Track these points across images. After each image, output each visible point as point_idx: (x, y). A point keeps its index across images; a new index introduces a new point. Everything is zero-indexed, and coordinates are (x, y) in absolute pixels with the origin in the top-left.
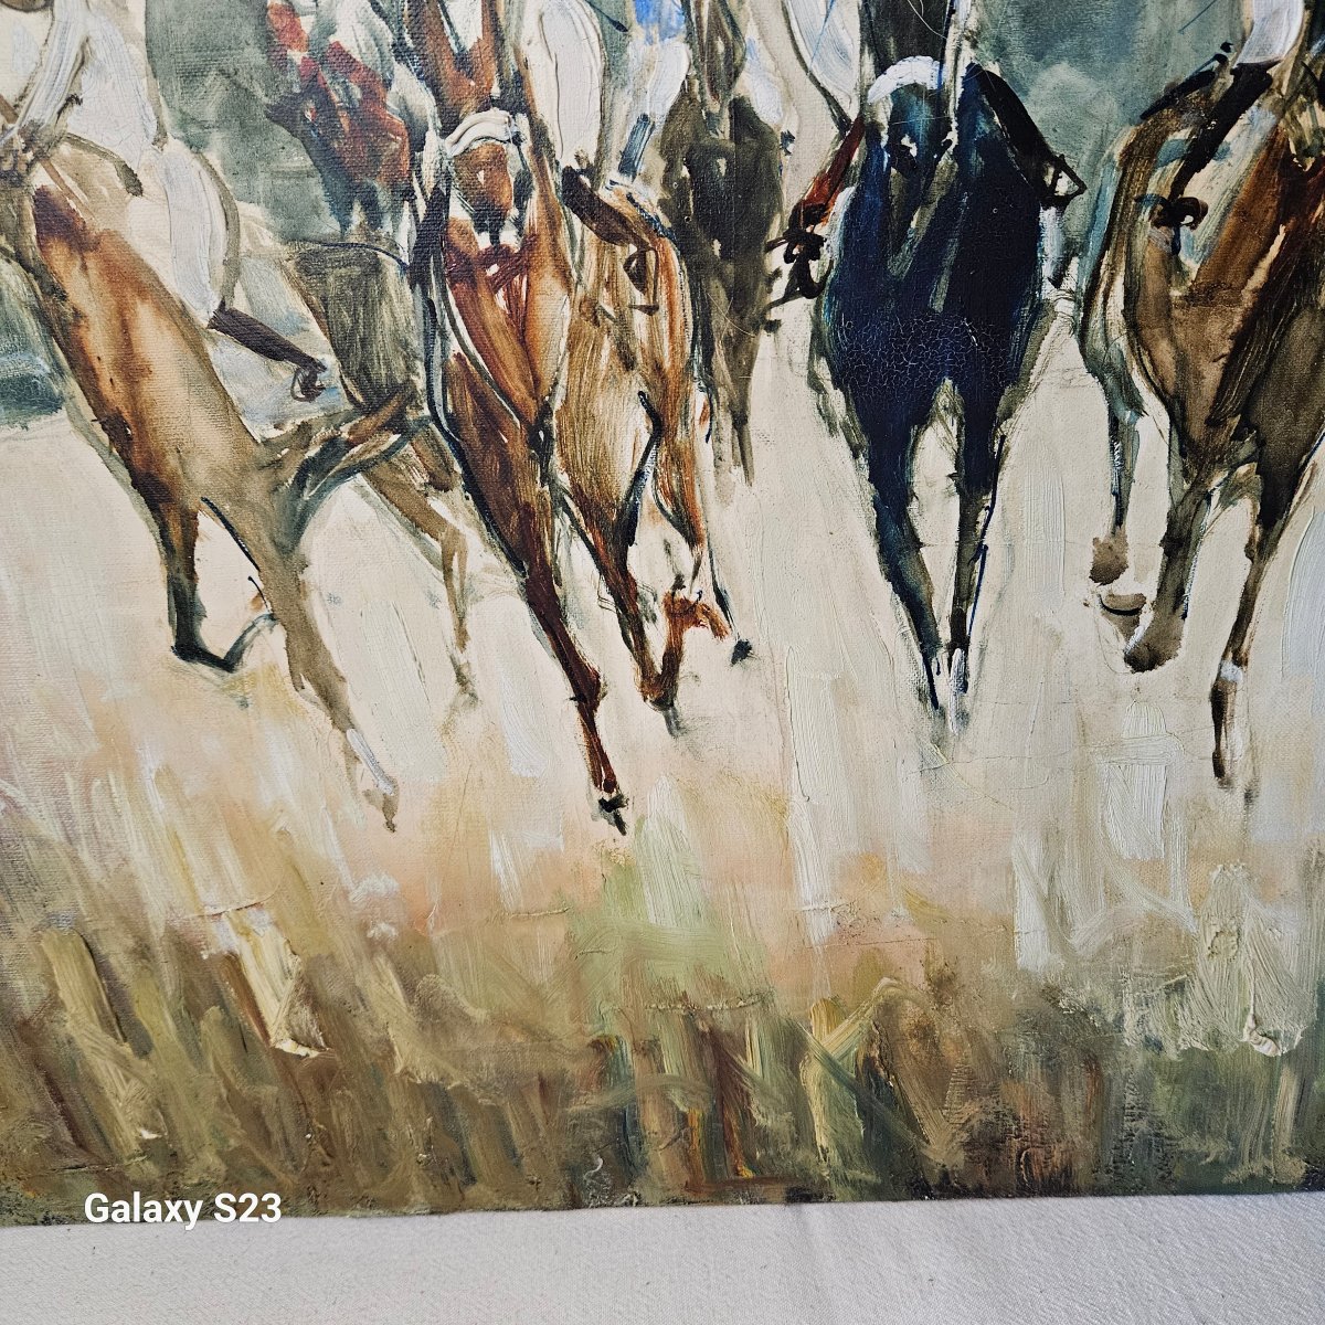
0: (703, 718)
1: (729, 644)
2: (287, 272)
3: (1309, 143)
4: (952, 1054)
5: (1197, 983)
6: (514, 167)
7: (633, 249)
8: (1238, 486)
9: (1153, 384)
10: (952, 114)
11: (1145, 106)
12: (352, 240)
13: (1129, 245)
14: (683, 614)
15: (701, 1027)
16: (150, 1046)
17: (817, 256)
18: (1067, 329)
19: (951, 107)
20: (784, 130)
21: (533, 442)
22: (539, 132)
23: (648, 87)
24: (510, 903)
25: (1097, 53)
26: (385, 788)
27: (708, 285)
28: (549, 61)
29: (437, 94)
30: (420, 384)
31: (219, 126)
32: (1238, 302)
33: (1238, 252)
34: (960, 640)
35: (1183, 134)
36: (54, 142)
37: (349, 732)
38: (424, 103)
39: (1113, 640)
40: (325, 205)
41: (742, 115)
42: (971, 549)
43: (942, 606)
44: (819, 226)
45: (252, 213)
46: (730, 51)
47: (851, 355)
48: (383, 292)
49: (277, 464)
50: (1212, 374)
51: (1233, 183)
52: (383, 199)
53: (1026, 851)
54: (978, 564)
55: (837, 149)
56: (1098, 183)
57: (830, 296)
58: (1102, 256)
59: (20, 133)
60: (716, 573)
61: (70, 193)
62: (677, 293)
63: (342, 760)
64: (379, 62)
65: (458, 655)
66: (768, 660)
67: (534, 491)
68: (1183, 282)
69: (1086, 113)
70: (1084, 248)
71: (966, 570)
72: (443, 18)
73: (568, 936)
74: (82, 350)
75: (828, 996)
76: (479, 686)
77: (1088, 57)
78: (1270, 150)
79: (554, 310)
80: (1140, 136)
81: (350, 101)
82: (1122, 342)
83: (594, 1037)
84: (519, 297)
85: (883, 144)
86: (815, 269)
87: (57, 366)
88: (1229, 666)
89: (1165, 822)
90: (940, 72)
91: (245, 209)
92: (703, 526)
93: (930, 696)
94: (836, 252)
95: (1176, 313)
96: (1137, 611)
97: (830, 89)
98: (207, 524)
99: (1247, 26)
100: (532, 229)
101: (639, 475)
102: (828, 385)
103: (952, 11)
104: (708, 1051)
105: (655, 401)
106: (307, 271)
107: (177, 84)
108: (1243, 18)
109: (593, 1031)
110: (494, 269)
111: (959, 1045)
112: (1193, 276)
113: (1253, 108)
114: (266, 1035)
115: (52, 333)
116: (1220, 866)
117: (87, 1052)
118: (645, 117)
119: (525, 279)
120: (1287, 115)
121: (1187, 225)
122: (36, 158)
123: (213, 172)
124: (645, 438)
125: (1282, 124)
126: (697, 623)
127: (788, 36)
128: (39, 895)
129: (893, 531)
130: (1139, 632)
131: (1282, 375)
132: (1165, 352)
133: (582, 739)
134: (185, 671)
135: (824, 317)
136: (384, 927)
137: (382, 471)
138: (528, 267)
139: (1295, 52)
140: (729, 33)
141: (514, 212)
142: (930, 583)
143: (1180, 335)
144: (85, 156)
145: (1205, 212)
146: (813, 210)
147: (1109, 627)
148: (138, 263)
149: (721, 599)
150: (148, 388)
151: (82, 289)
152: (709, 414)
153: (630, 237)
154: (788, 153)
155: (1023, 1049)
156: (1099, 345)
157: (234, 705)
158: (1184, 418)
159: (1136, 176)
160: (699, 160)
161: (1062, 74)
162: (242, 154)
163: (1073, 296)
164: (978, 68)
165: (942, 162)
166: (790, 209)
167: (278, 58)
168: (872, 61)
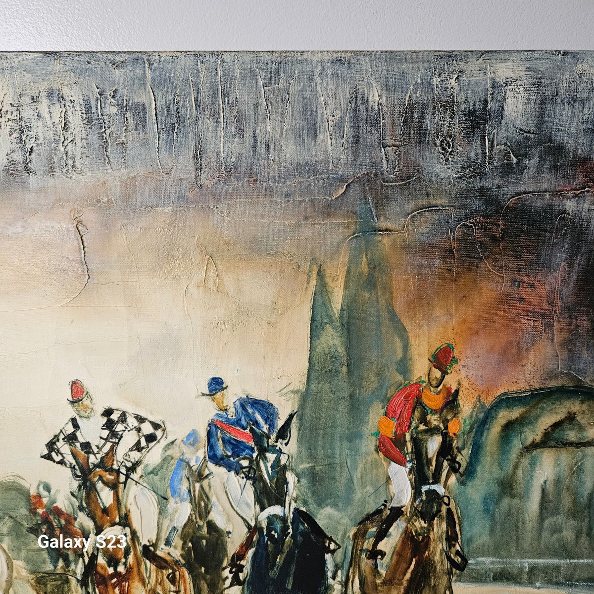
2: (32, 585)
3: (419, 531)
7: (170, 571)
10: (289, 524)
11: (359, 520)
12: (58, 572)
13: (359, 566)
17: (242, 571)
19: (289, 521)
20: (227, 530)
22: (134, 534)
23: (176, 517)
25: (340, 504)
27: (200, 583)
28: (138, 511)
29: (95, 522)
31: (8, 534)
32: (402, 584)
33: (399, 567)
35: (374, 529)
38: (89, 524)
40: (48, 560)
41: (211, 526)
44: (242, 561)
45: (19, 564)
46: (206, 506)
48: (69, 590)
51: (394, 545)
52: (72, 557)
55: (248, 536)
56: (345, 545)
57: (248, 585)
58: (349, 569)
62: (188, 586)
64: (73, 512)
68: (380, 578)
69: (338, 523)
70: (342, 566)
72: (98, 497)
77: (337, 505)
78: (405, 535)
79: (139, 593)
80: (358, 530)
81: (61, 525)
84: (124, 590)
85: (265, 534)
86: (241, 576)
90: (284, 511)
91: (15, 562)
94: (249, 570)
95: (379, 588)
97: (244, 517)
99: (393, 495)
100: (130, 565)
103: (287, 491)
106: (39, 584)
108: (391, 492)
110: (115, 580)
112: (384, 575)
113: (398, 520)
118: (174, 527)
119: (127, 583)
120: (410, 523)
121: (379, 559)
123: (4, 551)
125: (409, 525)
127: (228, 500)
135: (246, 592)
138: (128, 579)
139: (410, 503)
140: (206, 500)
141: (123, 560)
145: (385, 554)
146: (240, 556)
153: (169, 567)
154: (229, 537)
159: (359, 543)
160: (196, 541)
161: (328, 510)
162: (16, 543)
163: (340, 583)
164: (298, 509)
165: (287, 539)
166: (231, 556)
167: (33, 512)
168: (259, 507)
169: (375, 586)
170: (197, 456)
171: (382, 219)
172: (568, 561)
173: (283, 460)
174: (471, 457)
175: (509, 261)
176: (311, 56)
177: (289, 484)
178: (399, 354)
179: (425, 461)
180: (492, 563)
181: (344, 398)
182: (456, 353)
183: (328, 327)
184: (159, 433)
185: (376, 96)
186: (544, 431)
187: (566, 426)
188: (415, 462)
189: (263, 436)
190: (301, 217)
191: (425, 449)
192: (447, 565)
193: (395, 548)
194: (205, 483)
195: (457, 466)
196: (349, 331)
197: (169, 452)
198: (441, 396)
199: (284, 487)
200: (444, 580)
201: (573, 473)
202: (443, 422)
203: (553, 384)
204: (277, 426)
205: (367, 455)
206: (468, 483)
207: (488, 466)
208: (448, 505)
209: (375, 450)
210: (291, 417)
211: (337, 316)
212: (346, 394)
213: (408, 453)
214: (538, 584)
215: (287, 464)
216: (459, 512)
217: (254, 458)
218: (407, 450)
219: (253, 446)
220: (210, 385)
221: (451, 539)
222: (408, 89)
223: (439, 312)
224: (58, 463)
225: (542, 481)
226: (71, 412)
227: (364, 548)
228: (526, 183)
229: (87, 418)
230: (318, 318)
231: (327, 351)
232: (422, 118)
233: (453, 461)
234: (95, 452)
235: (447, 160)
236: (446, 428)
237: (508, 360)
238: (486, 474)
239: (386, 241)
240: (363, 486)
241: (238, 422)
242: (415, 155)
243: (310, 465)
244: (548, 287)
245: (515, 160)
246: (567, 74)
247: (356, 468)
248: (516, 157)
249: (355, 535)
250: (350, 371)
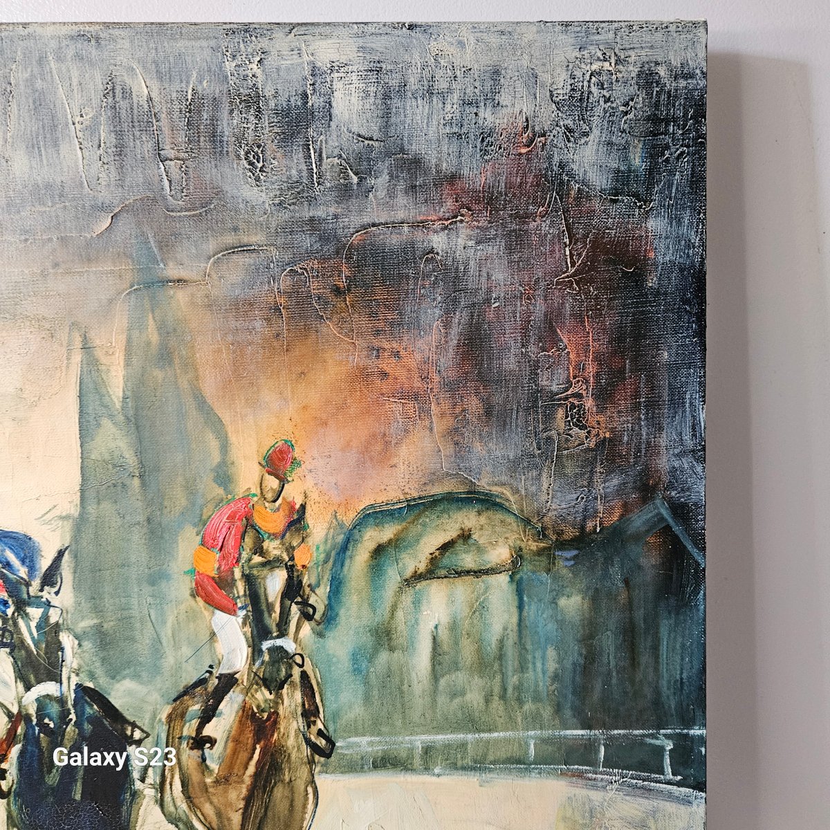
3: (263, 706)
9: (205, 825)
10: (71, 707)
11: (174, 696)
13: (179, 760)
18: (152, 802)
19: (69, 703)
25: (144, 674)
32: (243, 782)
33: (237, 758)
35: (197, 707)
44: (3, 764)
47: (32, 825)
50: (236, 818)
51: (228, 728)
55: (8, 727)
56: (156, 732)
57: (15, 797)
68: (211, 775)
69: (143, 701)
77: (139, 676)
78: (243, 711)
80: (174, 709)
82: (184, 806)
85: (34, 723)
86: (5, 785)
90: (61, 688)
94: (15, 776)
95: (211, 790)
99: (220, 657)
103: (63, 661)
112: (216, 771)
113: (231, 692)
120: (249, 694)
121: (208, 748)
125: (247, 699)
131: (274, 815)
132: (209, 810)
135: (13, 808)
139: (247, 666)
143: (215, 800)
145: (216, 741)
156: (172, 809)
159: (176, 727)
161: (128, 684)
163: (153, 786)
164: (81, 685)
165: (68, 729)
168: (22, 686)
169: (205, 788)
171: (171, 264)
172: (477, 735)
173: (54, 617)
174: (329, 597)
175: (361, 321)
176: (39, 30)
177: (65, 650)
178: (216, 457)
179: (264, 607)
180: (371, 744)
181: (139, 523)
182: (297, 453)
183: (106, 422)
185: (142, 87)
186: (431, 556)
187: (459, 546)
188: (250, 608)
189: (21, 583)
190: (48, 264)
191: (263, 589)
192: (306, 751)
193: (230, 732)
195: (311, 611)
196: (138, 428)
198: (281, 513)
199: (58, 655)
200: (303, 772)
201: (474, 612)
202: (287, 550)
203: (438, 490)
204: (40, 568)
205: (178, 603)
206: (328, 634)
207: (354, 608)
208: (301, 666)
209: (191, 595)
210: (61, 554)
211: (118, 405)
212: (141, 518)
213: (239, 597)
214: (437, 771)
215: (61, 622)
216: (318, 675)
217: (10, 616)
218: (238, 593)
219: (6, 599)
221: (310, 714)
222: (188, 77)
223: (268, 396)
225: (431, 626)
227: (184, 734)
228: (374, 212)
230: (90, 410)
231: (107, 457)
232: (214, 120)
233: (305, 603)
235: (258, 179)
236: (292, 559)
237: (371, 459)
238: (352, 620)
239: (181, 296)
240: (177, 646)
242: (210, 171)
243: (95, 621)
244: (418, 356)
245: (355, 179)
246: (416, 56)
247: (164, 623)
248: (356, 174)
249: (170, 716)
250: (144, 485)
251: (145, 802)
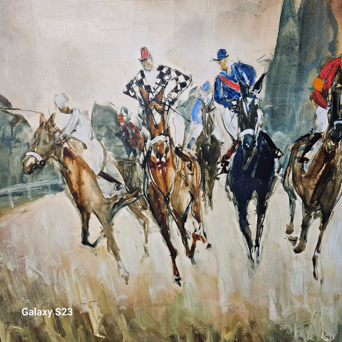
0: (200, 261)
1: (206, 244)
2: (116, 165)
3: (330, 148)
4: (254, 340)
5: (311, 324)
6: (165, 146)
7: (189, 163)
8: (317, 215)
9: (298, 193)
10: (256, 140)
11: (296, 140)
12: (130, 159)
13: (293, 166)
14: (196, 237)
15: (196, 333)
16: (65, 334)
17: (228, 165)
18: (280, 182)
19: (256, 138)
20: (222, 141)
21: (165, 200)
22: (171, 140)
23: (194, 132)
24: (153, 302)
25: (286, 130)
26: (126, 274)
27: (205, 171)
28: (174, 127)
29: (150, 132)
30: (142, 188)
31: (104, 136)
32: (316, 178)
33: (316, 168)
34: (257, 245)
35: (304, 145)
36: (69, 139)
37: (119, 261)
38: (148, 134)
39: (291, 246)
40: (125, 152)
41: (213, 138)
42: (260, 226)
43: (253, 237)
44: (228, 160)
45: (109, 153)
47: (235, 185)
48: (136, 169)
49: (109, 203)
50: (311, 192)
51: (314, 155)
52: (138, 151)
53: (272, 292)
54: (261, 229)
55: (233, 145)
56: (286, 154)
57: (230, 173)
58: (287, 168)
59: (63, 136)
60: (204, 229)
61: (71, 148)
62: (198, 171)
63: (117, 268)
64: (139, 126)
65: (145, 245)
66: (215, 248)
67: (165, 210)
68: (305, 174)
69: (284, 141)
70: (284, 166)
71: (259, 230)
72: (153, 118)
73: (166, 310)
74: (70, 179)
75: (226, 326)
76: (149, 252)
77: (284, 130)
78: (322, 149)
79: (172, 174)
80: (295, 145)
81: (132, 132)
82: (292, 185)
83: (171, 335)
84: (164, 171)
85: (242, 145)
86: (227, 168)
87: (64, 182)
88: (316, 253)
89: (303, 287)
90: (254, 132)
91: (108, 152)
92: (201, 219)
93: (250, 257)
94: (232, 165)
95: (303, 180)
96: (296, 240)
97: (231, 134)
98: (92, 215)
99: (317, 126)
100: (168, 158)
101: (188, 208)
102: (230, 191)
103: (257, 121)
104: (197, 339)
105: (192, 193)
106: (120, 165)
107: (97, 128)
108: (316, 124)
109: (170, 333)
110: (160, 165)
111: (256, 338)
112: (307, 172)
113: (318, 141)
114: (93, 332)
115: (64, 175)
116: (315, 297)
117: (50, 336)
118: (193, 138)
119: (166, 168)
120: (325, 143)
121: (305, 163)
122: (65, 141)
123: (102, 145)
124: (190, 200)
125: (324, 144)
126: (199, 239)
127: (223, 124)
128: (43, 298)
129: (243, 221)
130: (297, 245)
131: (326, 193)
132: (301, 187)
133: (172, 265)
134: (84, 247)
135: (229, 177)
136: (123, 307)
137: (132, 205)
138: (167, 165)
139: (327, 131)
140: (211, 123)
141: (165, 155)
142: (251, 233)
143: (304, 184)
144: (76, 141)
145: (309, 160)
146: (227, 157)
147: (290, 244)
148: (84, 162)
149: (205, 235)
150: (83, 187)
151: (71, 167)
152: (204, 196)
153: (189, 160)
154: (222, 146)
155: (271, 340)
156: (287, 185)
157: (94, 255)
158: (305, 201)
159: (294, 153)
160: (204, 146)
161: (279, 133)
162: (109, 142)
163: (281, 175)
164: (262, 131)
165: (254, 149)
166: (222, 156)
167: (118, 124)
168: (240, 129)
169: (301, 178)
170: (208, 97)
173: (256, 102)
177: (258, 117)
178: (331, 39)
179: (338, 106)
181: (295, 65)
183: (291, 20)
184: (188, 82)
188: (332, 106)
189: (246, 87)
191: (339, 99)
193: (315, 157)
194: (211, 113)
196: (303, 23)
197: (193, 94)
199: (255, 118)
204: (255, 81)
205: (305, 101)
209: (310, 98)
210: (263, 76)
211: (297, 12)
212: (296, 63)
213: (329, 101)
215: (258, 105)
217: (240, 100)
218: (329, 99)
219: (240, 93)
220: (218, 54)
224: (132, 97)
226: (140, 67)
229: (149, 71)
230: (285, 14)
231: (288, 35)
234: (153, 92)
240: (301, 120)
241: (232, 78)
243: (271, 106)
247: (298, 109)
249: (293, 148)
250: (300, 49)
251: (277, 181)
